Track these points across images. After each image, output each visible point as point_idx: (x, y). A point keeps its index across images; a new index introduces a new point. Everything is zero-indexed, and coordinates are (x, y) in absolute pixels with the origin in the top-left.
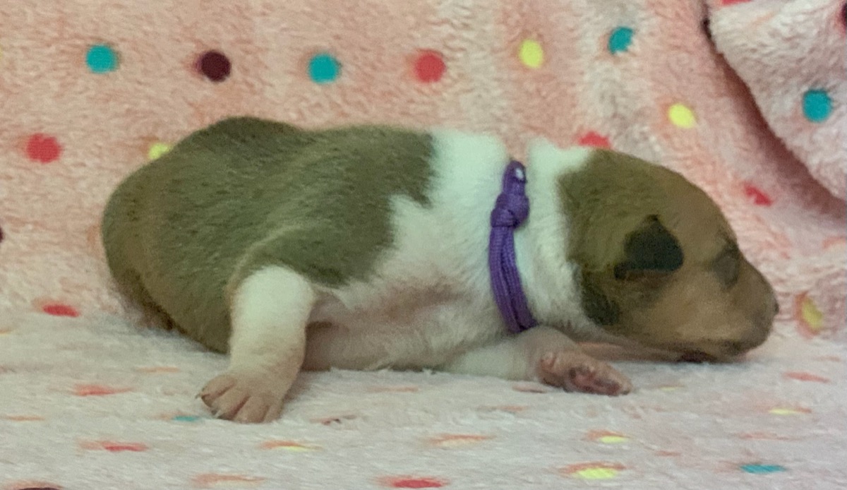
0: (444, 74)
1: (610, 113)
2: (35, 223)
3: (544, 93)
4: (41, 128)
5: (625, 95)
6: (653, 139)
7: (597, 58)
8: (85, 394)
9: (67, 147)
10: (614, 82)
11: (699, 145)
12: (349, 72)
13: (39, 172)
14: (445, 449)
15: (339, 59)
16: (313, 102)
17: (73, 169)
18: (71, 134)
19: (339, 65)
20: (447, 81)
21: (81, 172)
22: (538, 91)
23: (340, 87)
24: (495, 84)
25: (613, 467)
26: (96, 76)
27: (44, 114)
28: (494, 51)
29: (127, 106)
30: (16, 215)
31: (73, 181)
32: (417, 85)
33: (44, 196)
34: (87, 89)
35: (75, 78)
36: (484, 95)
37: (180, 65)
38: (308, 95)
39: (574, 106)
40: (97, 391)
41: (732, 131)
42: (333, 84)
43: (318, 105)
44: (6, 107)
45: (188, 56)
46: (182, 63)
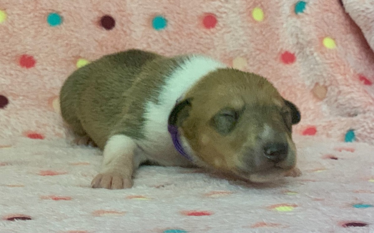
0: (217, 24)
1: (295, 42)
2: (24, 96)
3: (264, 33)
4: (27, 52)
5: (302, 33)
6: (315, 54)
7: (289, 16)
8: (44, 175)
9: (38, 61)
10: (297, 27)
11: (337, 57)
12: (171, 25)
13: (26, 72)
14: (213, 198)
15: (167, 18)
16: (154, 39)
17: (41, 71)
18: (41, 55)
19: (166, 21)
20: (218, 28)
21: (45, 72)
22: (262, 32)
23: (167, 31)
24: (241, 29)
25: (291, 206)
26: (52, 28)
27: (28, 45)
28: (240, 13)
29: (66, 42)
30: (14, 92)
31: (41, 77)
32: (205, 30)
33: (28, 83)
34: (48, 34)
35: (42, 28)
36: (236, 34)
38: (152, 36)
39: (278, 39)
40: (50, 173)
41: (353, 50)
42: (163, 30)
43: (157, 40)
44: (10, 42)
45: (95, 18)
46: (92, 21)
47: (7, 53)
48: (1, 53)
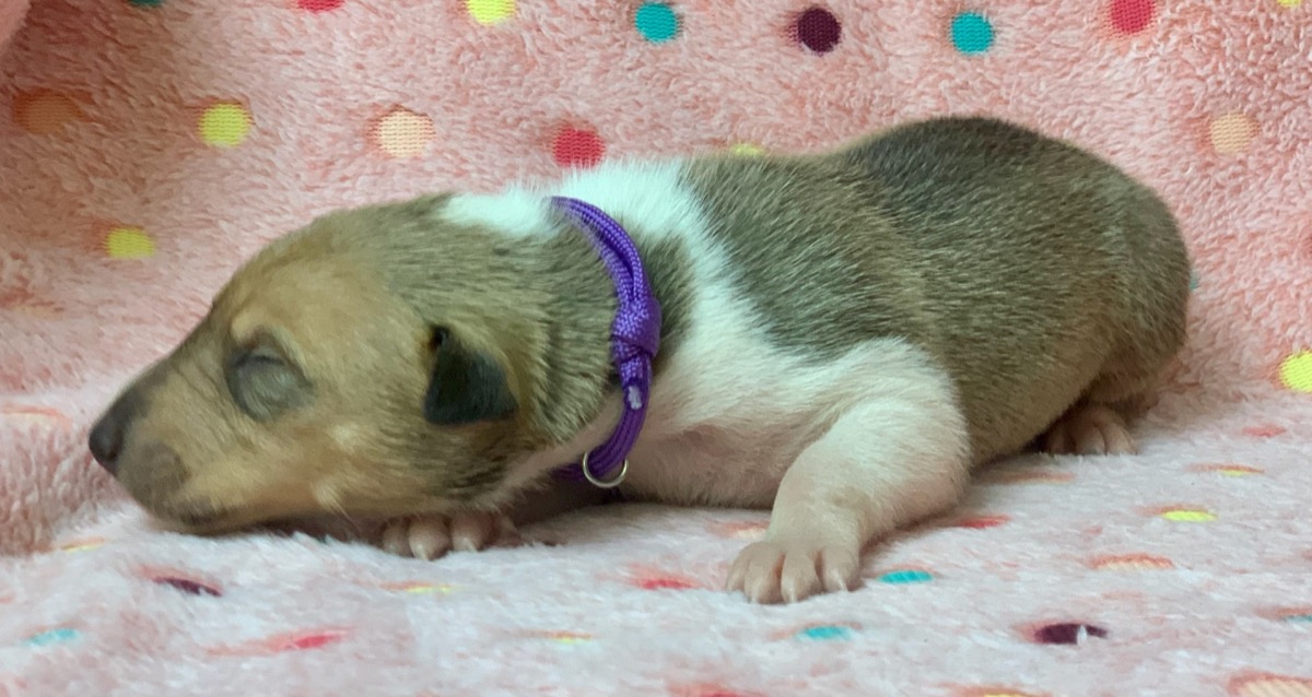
9: (611, 143)
12: (1005, 40)
15: (994, 21)
16: (958, 81)
19: (992, 30)
26: (651, 45)
27: (578, 97)
34: (639, 64)
35: (623, 47)
37: (767, 30)
38: (951, 71)
42: (985, 57)
43: (965, 86)
44: (524, 84)
45: (779, 16)
46: (771, 25)
48: (499, 118)
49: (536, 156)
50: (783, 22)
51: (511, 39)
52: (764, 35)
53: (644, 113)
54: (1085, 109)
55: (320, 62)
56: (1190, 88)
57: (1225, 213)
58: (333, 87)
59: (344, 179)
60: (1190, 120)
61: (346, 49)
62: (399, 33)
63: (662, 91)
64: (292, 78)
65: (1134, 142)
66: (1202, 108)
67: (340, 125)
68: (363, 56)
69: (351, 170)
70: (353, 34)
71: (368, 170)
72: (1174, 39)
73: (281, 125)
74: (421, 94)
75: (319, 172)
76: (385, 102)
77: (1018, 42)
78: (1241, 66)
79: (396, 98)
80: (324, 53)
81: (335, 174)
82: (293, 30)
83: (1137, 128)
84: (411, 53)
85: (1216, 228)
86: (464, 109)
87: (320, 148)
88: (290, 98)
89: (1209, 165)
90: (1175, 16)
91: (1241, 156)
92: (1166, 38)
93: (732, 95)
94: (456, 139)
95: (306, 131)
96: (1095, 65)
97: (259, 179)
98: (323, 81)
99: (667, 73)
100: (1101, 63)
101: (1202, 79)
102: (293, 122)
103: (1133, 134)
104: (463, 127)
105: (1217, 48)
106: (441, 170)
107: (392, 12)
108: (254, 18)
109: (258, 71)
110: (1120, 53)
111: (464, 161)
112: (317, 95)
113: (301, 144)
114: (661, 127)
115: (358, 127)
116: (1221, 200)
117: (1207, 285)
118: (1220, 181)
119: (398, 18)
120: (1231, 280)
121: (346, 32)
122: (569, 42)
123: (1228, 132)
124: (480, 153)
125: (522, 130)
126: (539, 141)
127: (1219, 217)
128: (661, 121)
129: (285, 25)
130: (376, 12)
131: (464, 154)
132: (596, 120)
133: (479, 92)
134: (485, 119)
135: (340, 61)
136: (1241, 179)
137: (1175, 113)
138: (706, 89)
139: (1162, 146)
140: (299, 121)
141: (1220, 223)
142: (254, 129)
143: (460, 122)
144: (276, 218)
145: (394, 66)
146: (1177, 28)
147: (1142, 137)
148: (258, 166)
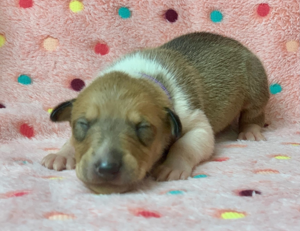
13: (100, 59)
15: (223, 13)
16: (212, 30)
18: (113, 43)
19: (223, 16)
23: (223, 24)
26: (123, 19)
27: (102, 34)
29: (135, 33)
34: (120, 25)
37: (156, 15)
38: (210, 27)
42: (220, 23)
44: (86, 30)
45: (160, 12)
46: (158, 14)
47: (85, 40)
48: (78, 40)
49: (89, 51)
50: (161, 13)
51: (82, 17)
52: (156, 17)
53: (121, 39)
54: (249, 39)
55: (26, 23)
56: (280, 33)
57: (290, 69)
58: (30, 30)
59: (33, 57)
60: (280, 42)
61: (34, 19)
62: (49, 14)
63: (126, 33)
64: (18, 28)
65: (264, 48)
66: (284, 39)
67: (32, 41)
68: (39, 21)
69: (35, 55)
70: (36, 15)
71: (40, 55)
72: (276, 18)
73: (15, 41)
74: (56, 32)
75: (26, 55)
76: (45, 35)
77: (230, 19)
78: (295, 27)
79: (48, 34)
80: (27, 20)
81: (30, 56)
82: (18, 14)
83: (265, 45)
84: (53, 20)
85: (288, 73)
86: (68, 37)
87: (26, 48)
88: (17, 33)
89: (286, 55)
90: (276, 12)
91: (295, 53)
92: (273, 18)
93: (146, 35)
94: (66, 46)
95: (22, 43)
96: (252, 26)
97: (7, 57)
98: (27, 28)
99: (128, 28)
100: (254, 25)
101: (284, 30)
102: (18, 40)
103: (263, 46)
104: (68, 42)
105: (288, 21)
106: (62, 55)
107: (47, 8)
108: (7, 10)
109: (8, 25)
110: (259, 22)
111: (68, 52)
112: (25, 33)
113: (20, 47)
114: (126, 43)
115: (37, 42)
116: (289, 65)
117: (285, 90)
118: (288, 60)
119: (49, 10)
120: (293, 88)
121: (34, 14)
122: (99, 18)
123: (291, 46)
124: (73, 50)
125: (85, 43)
126: (90, 47)
127: (289, 70)
128: (126, 42)
129: (16, 12)
130: (43, 8)
131: (68, 50)
132: (107, 41)
133: (73, 32)
134: (74, 40)
135: (32, 22)
136: (295, 59)
137: (276, 40)
138: (139, 33)
139: (272, 50)
140: (20, 40)
141: (289, 72)
142: (6, 42)
143: (67, 41)
144: (13, 68)
145: (48, 24)
146: (276, 15)
147: (266, 47)
148: (8, 53)
